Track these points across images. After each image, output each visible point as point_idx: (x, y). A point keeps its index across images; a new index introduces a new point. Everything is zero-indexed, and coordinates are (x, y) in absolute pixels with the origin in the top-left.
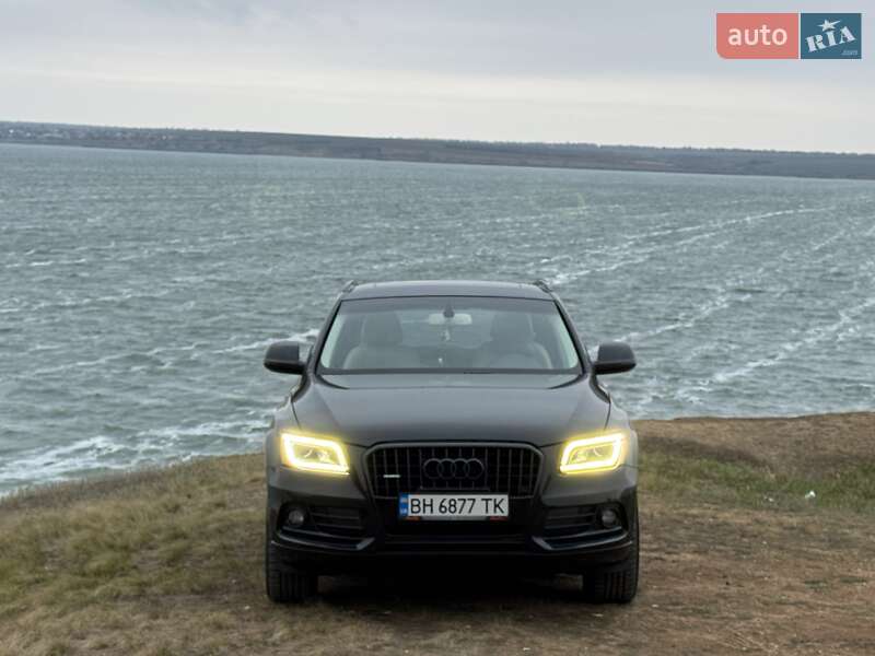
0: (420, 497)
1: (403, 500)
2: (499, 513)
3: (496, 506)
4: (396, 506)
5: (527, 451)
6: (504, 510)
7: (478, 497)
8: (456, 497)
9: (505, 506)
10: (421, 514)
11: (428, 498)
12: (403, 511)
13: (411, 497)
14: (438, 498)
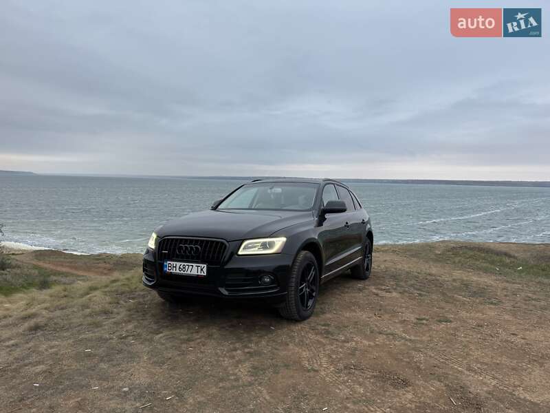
0: (172, 263)
1: (165, 264)
2: (202, 274)
3: (202, 270)
4: (162, 266)
5: (222, 243)
6: (204, 273)
7: (194, 265)
8: (186, 264)
9: (205, 270)
10: (172, 271)
11: (175, 263)
12: (165, 269)
13: (168, 262)
14: (178, 264)
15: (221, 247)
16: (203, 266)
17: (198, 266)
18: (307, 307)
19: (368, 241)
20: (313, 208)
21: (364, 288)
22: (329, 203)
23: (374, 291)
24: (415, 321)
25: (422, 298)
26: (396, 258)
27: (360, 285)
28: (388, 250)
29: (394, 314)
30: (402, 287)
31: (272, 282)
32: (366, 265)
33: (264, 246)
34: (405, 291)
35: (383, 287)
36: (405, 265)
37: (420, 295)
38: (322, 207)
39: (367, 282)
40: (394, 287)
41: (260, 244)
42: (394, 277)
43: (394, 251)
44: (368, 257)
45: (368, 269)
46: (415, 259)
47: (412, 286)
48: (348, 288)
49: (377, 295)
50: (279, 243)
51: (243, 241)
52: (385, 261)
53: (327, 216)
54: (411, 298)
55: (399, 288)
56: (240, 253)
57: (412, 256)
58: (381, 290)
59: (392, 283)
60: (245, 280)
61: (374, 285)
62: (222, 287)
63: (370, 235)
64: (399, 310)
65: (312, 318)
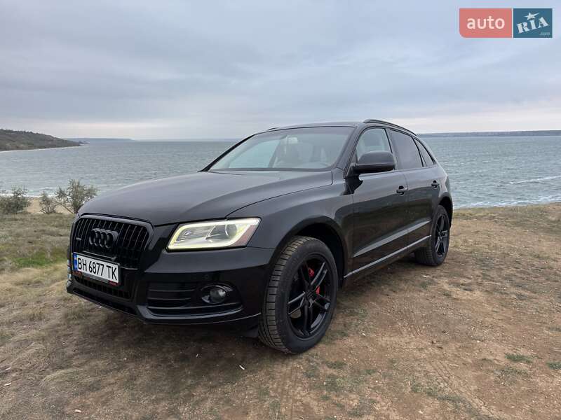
1: (75, 258)
2: (114, 280)
3: (113, 273)
6: (116, 279)
7: (105, 264)
8: (96, 261)
9: (117, 274)
10: (82, 270)
11: (84, 258)
12: (75, 267)
13: (79, 256)
14: (89, 260)
15: (143, 235)
16: (115, 266)
17: (110, 267)
18: (309, 329)
19: (444, 211)
20: (335, 166)
21: (431, 282)
22: (365, 157)
23: (446, 287)
24: (504, 361)
25: (522, 304)
26: (493, 228)
27: (426, 275)
28: (482, 217)
29: (467, 341)
30: (492, 280)
31: (228, 297)
32: (438, 244)
33: (220, 234)
34: (495, 290)
35: (462, 281)
36: (503, 240)
37: (520, 297)
38: (353, 164)
39: (438, 271)
40: (480, 280)
41: (211, 231)
42: (483, 262)
43: (491, 218)
44: (443, 235)
45: (441, 251)
46: (518, 229)
47: (508, 278)
48: (406, 281)
49: (448, 295)
50: (243, 228)
51: (177, 225)
52: (477, 232)
53: (362, 177)
54: (505, 304)
55: (486, 283)
56: (172, 246)
57: (517, 224)
58: (458, 285)
59: (477, 272)
60: (179, 295)
61: (449, 275)
62: (144, 305)
63: (446, 202)
64: (477, 334)
65: (321, 345)
